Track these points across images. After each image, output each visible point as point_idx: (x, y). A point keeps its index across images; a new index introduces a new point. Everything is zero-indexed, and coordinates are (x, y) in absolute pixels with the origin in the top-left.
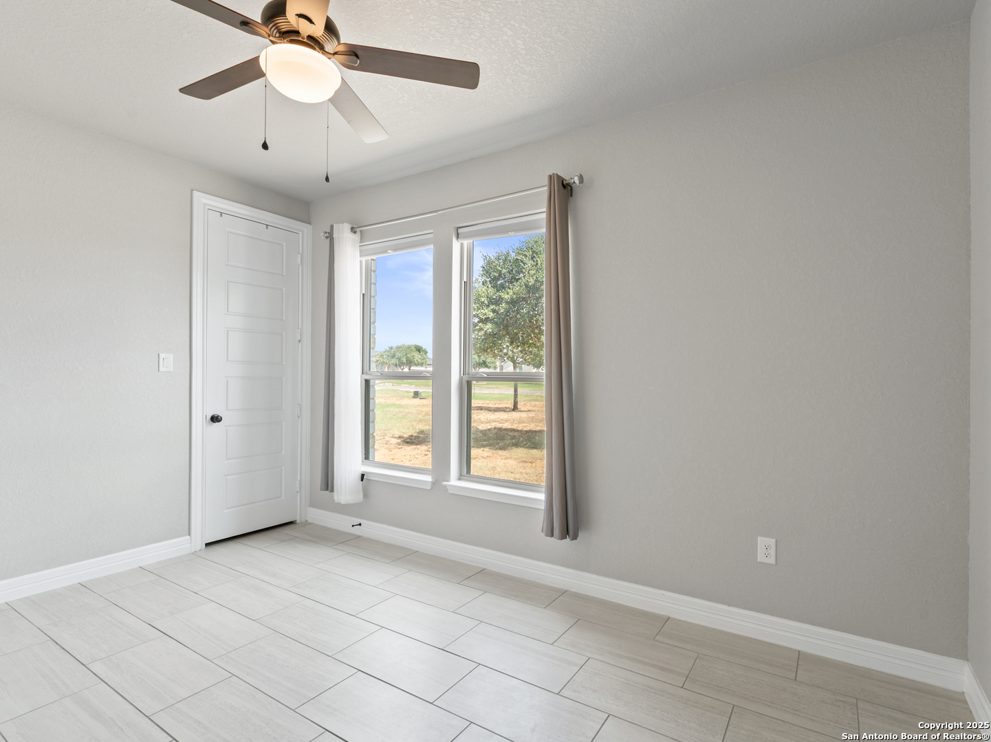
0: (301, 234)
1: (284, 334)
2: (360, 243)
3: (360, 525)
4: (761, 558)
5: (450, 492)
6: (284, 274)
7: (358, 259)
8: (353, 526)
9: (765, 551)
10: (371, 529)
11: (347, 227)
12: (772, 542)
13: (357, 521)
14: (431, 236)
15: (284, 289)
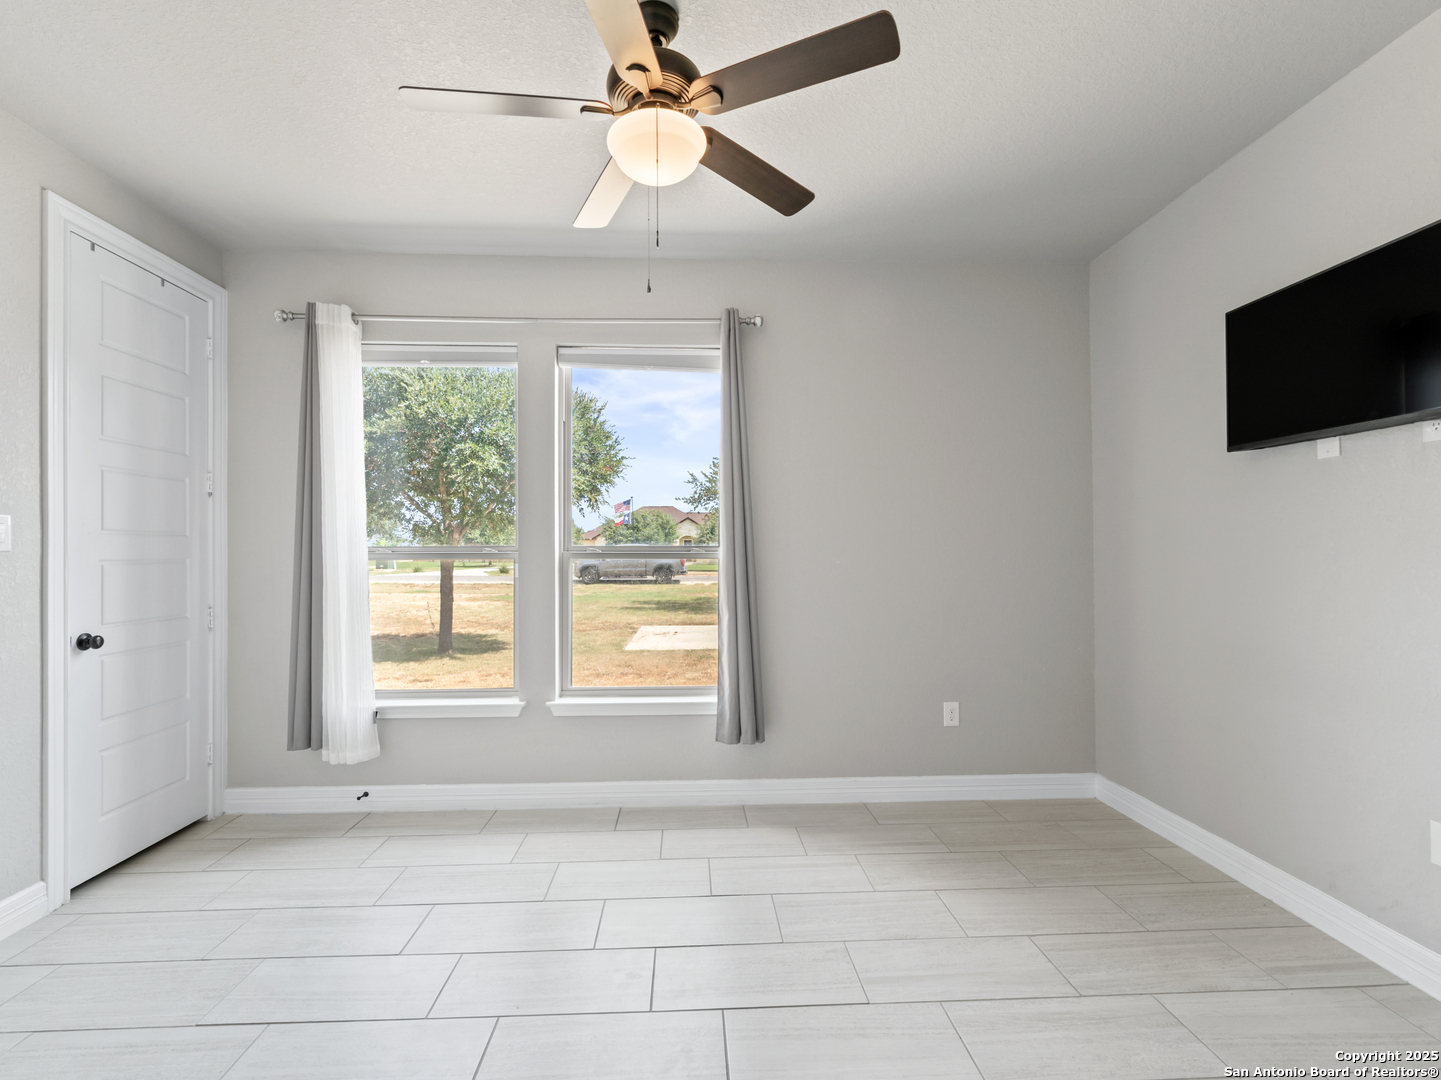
0: (211, 303)
1: (187, 480)
2: (362, 340)
3: (366, 794)
4: (947, 722)
5: (555, 714)
6: (187, 372)
7: (361, 365)
8: (359, 798)
9: (950, 715)
10: (386, 797)
11: (346, 311)
12: (956, 705)
13: (361, 790)
14: (514, 350)
15: (187, 399)
